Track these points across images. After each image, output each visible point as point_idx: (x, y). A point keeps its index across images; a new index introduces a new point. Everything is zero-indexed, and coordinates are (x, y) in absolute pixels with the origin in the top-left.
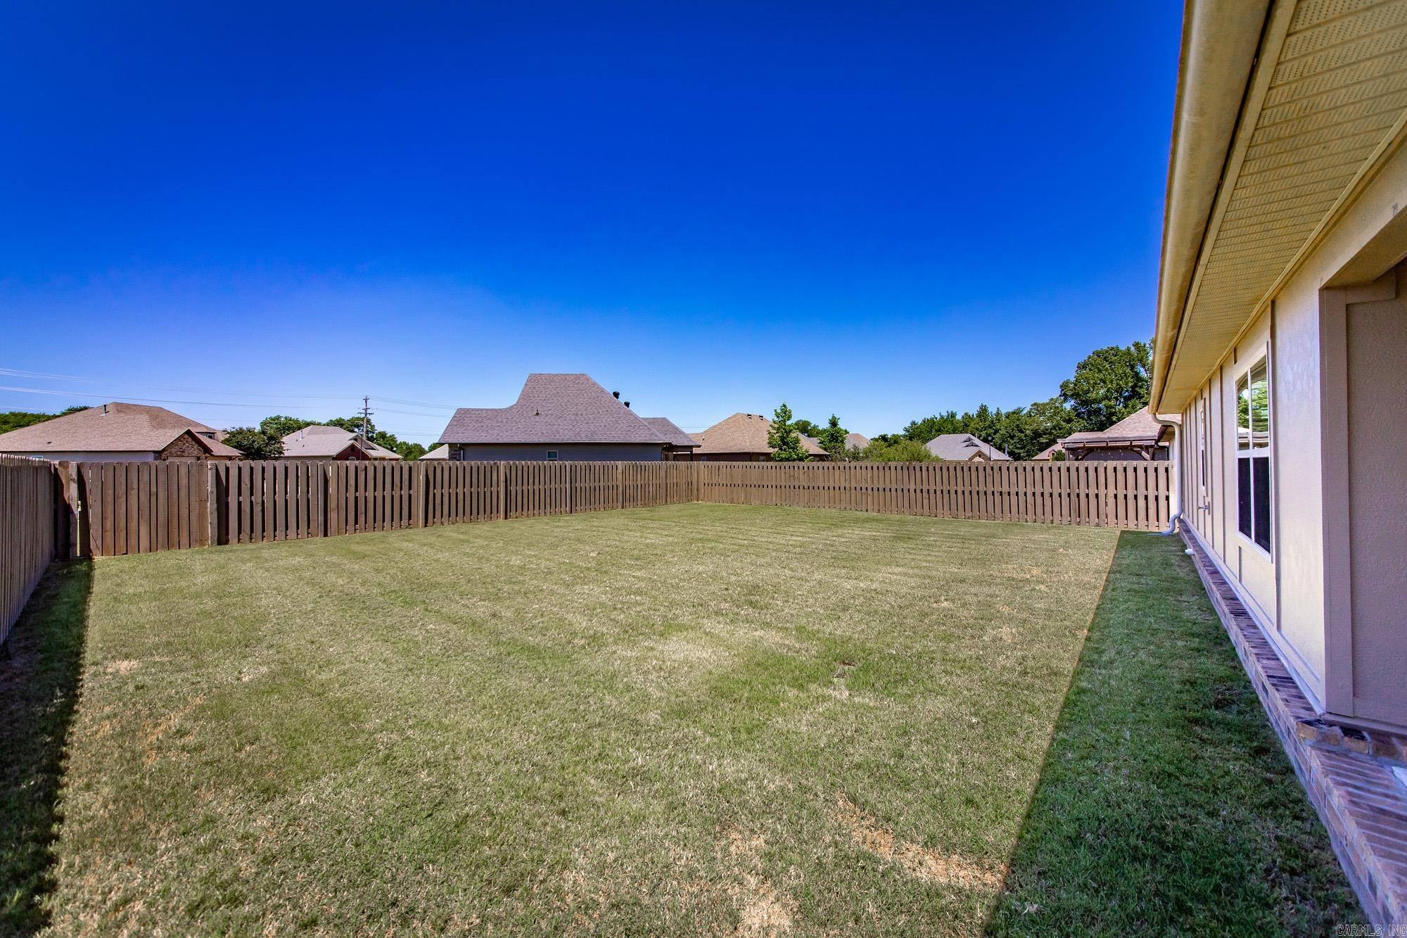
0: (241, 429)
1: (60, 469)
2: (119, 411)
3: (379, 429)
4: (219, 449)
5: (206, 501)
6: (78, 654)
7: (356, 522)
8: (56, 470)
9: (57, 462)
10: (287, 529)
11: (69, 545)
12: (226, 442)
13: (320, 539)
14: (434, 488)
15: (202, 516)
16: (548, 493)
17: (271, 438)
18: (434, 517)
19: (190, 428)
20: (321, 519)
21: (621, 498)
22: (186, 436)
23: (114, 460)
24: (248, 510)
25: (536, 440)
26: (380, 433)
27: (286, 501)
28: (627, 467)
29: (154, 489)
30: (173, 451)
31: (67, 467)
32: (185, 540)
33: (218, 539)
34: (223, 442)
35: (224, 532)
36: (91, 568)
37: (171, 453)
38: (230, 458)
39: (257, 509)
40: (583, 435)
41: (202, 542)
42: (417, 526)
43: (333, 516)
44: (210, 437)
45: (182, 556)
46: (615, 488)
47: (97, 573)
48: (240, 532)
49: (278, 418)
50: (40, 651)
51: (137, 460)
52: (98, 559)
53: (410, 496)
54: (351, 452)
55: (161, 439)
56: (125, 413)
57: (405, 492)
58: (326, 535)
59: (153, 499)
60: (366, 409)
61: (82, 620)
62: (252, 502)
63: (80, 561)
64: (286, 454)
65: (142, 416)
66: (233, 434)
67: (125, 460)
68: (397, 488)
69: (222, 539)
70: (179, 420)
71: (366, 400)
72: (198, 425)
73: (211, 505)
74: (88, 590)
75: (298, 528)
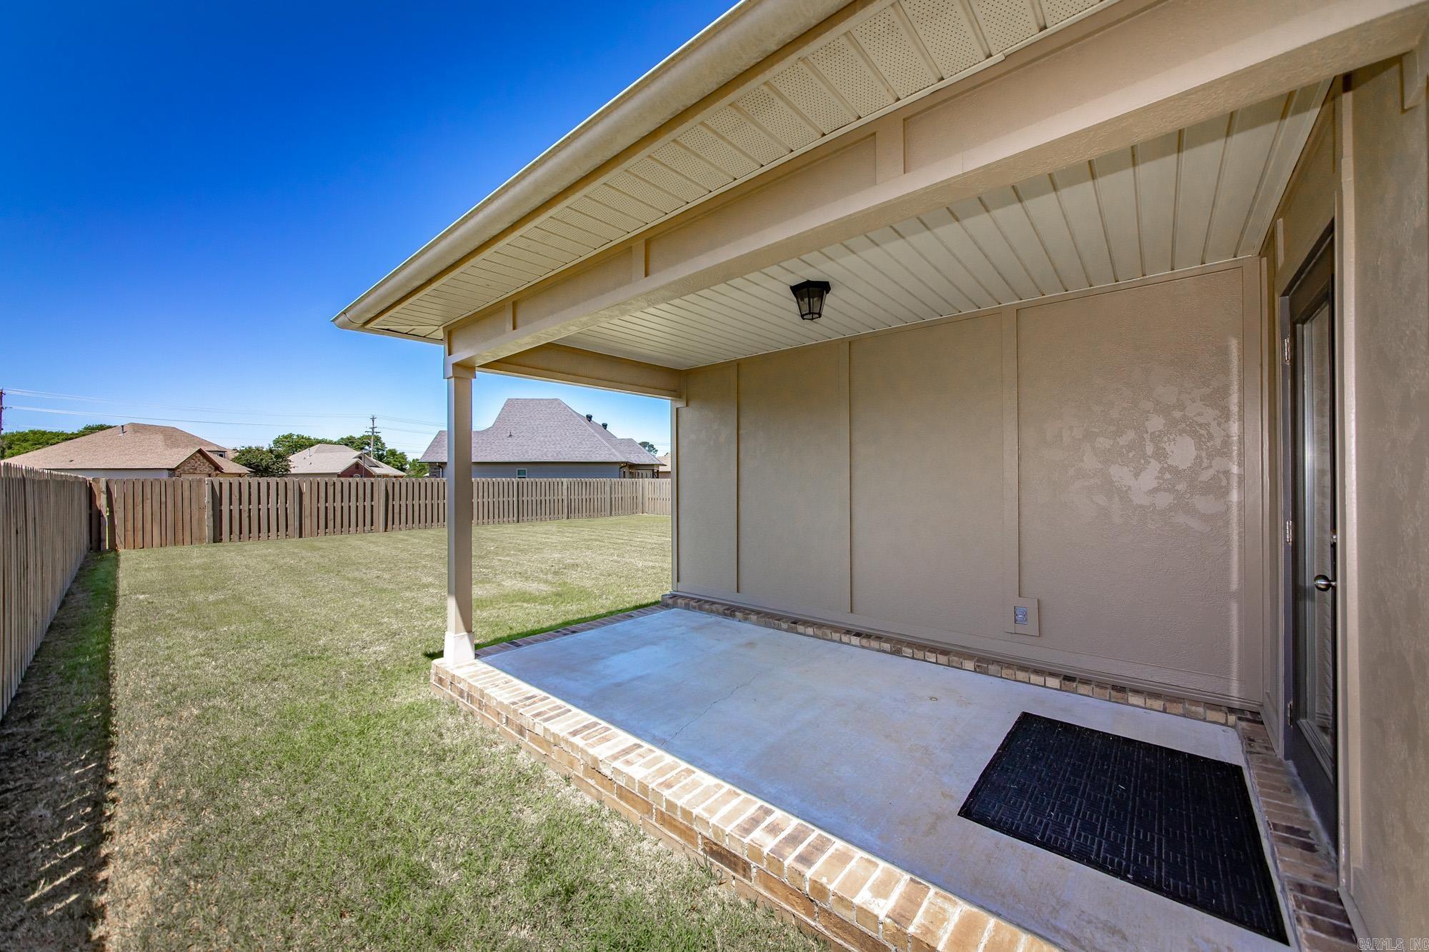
0: (250, 448)
1: (93, 484)
2: (136, 432)
3: (389, 446)
4: (229, 466)
5: (204, 508)
6: (115, 592)
7: (326, 528)
8: (90, 484)
9: (91, 479)
10: (269, 531)
11: (100, 540)
12: (236, 460)
13: (296, 539)
14: (393, 500)
15: (200, 520)
16: (496, 505)
17: (278, 456)
18: (393, 524)
19: (203, 448)
20: (297, 524)
21: (566, 510)
22: (198, 455)
23: (133, 476)
24: (238, 516)
25: (507, 460)
26: (390, 450)
27: (268, 509)
28: (573, 484)
29: (163, 499)
30: (186, 468)
31: (99, 482)
32: (188, 538)
33: (214, 538)
34: (234, 460)
35: (218, 535)
36: (118, 555)
37: (184, 470)
38: (240, 475)
39: (245, 515)
40: (550, 455)
41: (201, 540)
42: (378, 531)
43: (307, 522)
44: (221, 456)
45: (186, 549)
46: (560, 501)
47: (122, 558)
48: (231, 533)
49: (291, 435)
50: (92, 591)
51: (150, 477)
52: (121, 550)
53: (372, 506)
54: (355, 470)
55: (174, 458)
56: (142, 433)
57: (368, 504)
58: (301, 536)
59: (163, 506)
60: (373, 428)
61: (115, 579)
62: (240, 510)
63: (108, 552)
64: (293, 471)
65: (157, 436)
66: (243, 453)
67: (142, 476)
68: (361, 500)
69: (217, 538)
70: (191, 439)
71: (373, 419)
72: (209, 444)
73: (208, 514)
74: (117, 566)
75: (278, 531)
